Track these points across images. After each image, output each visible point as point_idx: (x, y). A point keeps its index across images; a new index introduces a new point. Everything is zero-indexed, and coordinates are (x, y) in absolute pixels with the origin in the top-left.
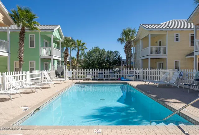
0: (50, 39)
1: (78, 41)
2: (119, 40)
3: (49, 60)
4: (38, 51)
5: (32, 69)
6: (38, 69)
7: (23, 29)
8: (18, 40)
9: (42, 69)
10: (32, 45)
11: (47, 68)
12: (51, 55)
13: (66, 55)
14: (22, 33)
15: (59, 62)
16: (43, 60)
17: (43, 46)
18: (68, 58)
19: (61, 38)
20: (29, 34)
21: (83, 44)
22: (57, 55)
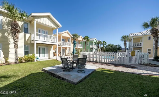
0: (93, 42)
1: (103, 42)
2: (121, 40)
3: (92, 49)
4: (89, 46)
5: (88, 51)
6: (89, 51)
7: (86, 41)
8: (85, 44)
9: (90, 51)
10: (88, 45)
11: (92, 51)
12: (93, 47)
13: (98, 46)
14: (86, 42)
15: (96, 49)
16: (91, 49)
17: (91, 45)
18: (99, 48)
19: (96, 41)
20: (87, 42)
21: (105, 42)
22: (95, 47)
